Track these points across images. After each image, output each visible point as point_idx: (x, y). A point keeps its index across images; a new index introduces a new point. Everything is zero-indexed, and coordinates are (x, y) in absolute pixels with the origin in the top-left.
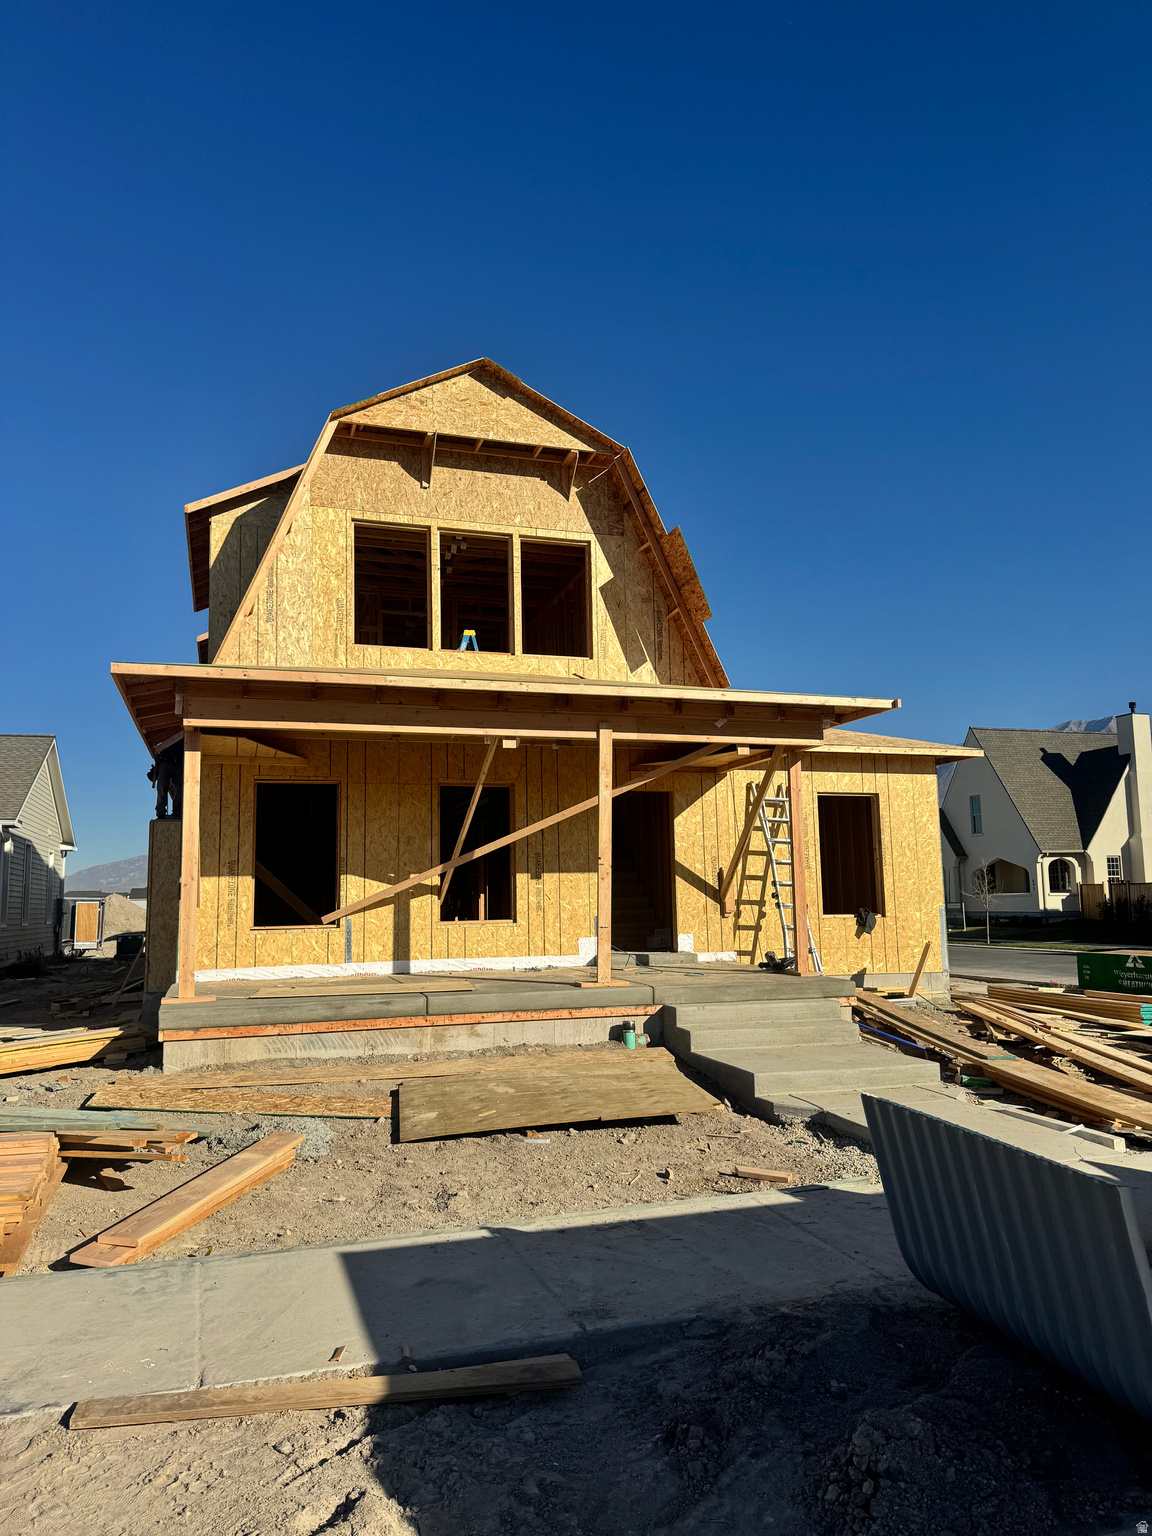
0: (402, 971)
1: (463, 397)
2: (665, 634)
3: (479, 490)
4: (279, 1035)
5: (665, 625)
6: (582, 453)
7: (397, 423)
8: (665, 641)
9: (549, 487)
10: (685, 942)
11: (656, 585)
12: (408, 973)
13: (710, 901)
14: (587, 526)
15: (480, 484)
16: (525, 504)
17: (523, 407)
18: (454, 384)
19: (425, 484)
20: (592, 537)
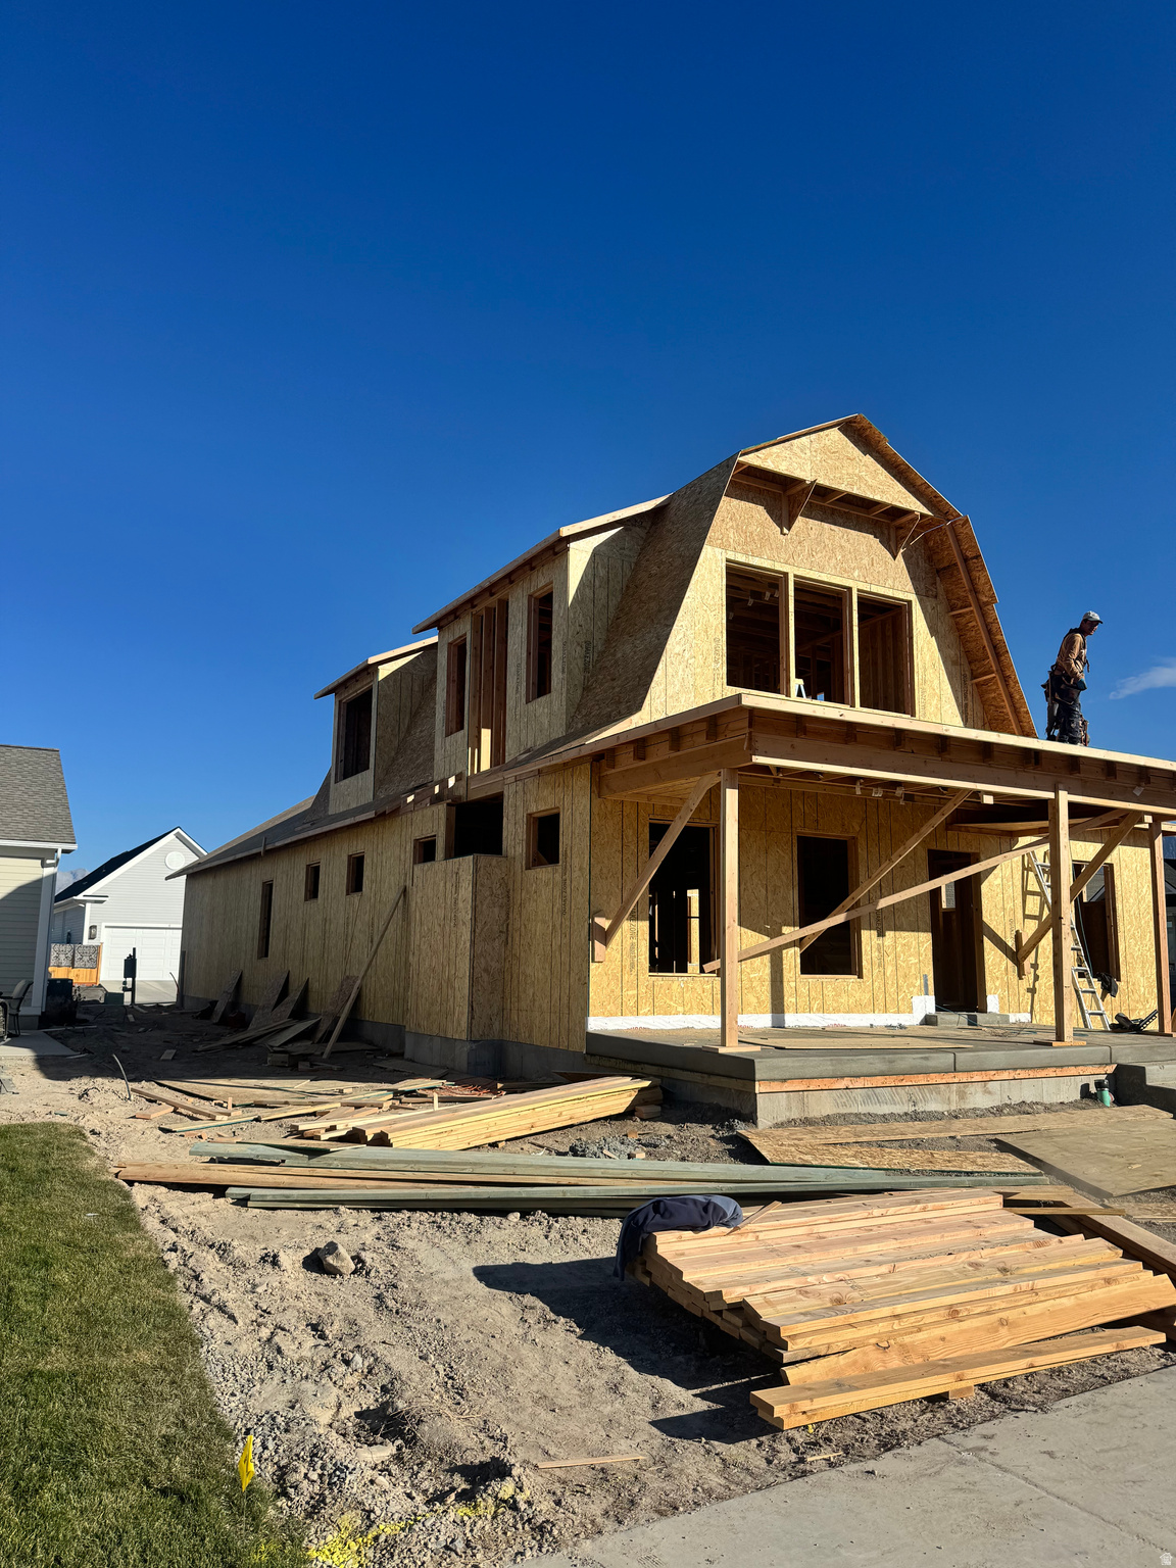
0: (778, 1024)
1: (834, 450)
2: (969, 697)
3: (827, 541)
4: (847, 1088)
5: (970, 688)
6: (923, 515)
7: (782, 468)
8: (970, 704)
9: (880, 545)
10: (993, 1003)
11: (962, 649)
12: (784, 1027)
13: (1010, 963)
14: (910, 587)
15: (827, 535)
16: (861, 559)
17: (879, 466)
18: (827, 435)
19: (785, 531)
20: (913, 597)
